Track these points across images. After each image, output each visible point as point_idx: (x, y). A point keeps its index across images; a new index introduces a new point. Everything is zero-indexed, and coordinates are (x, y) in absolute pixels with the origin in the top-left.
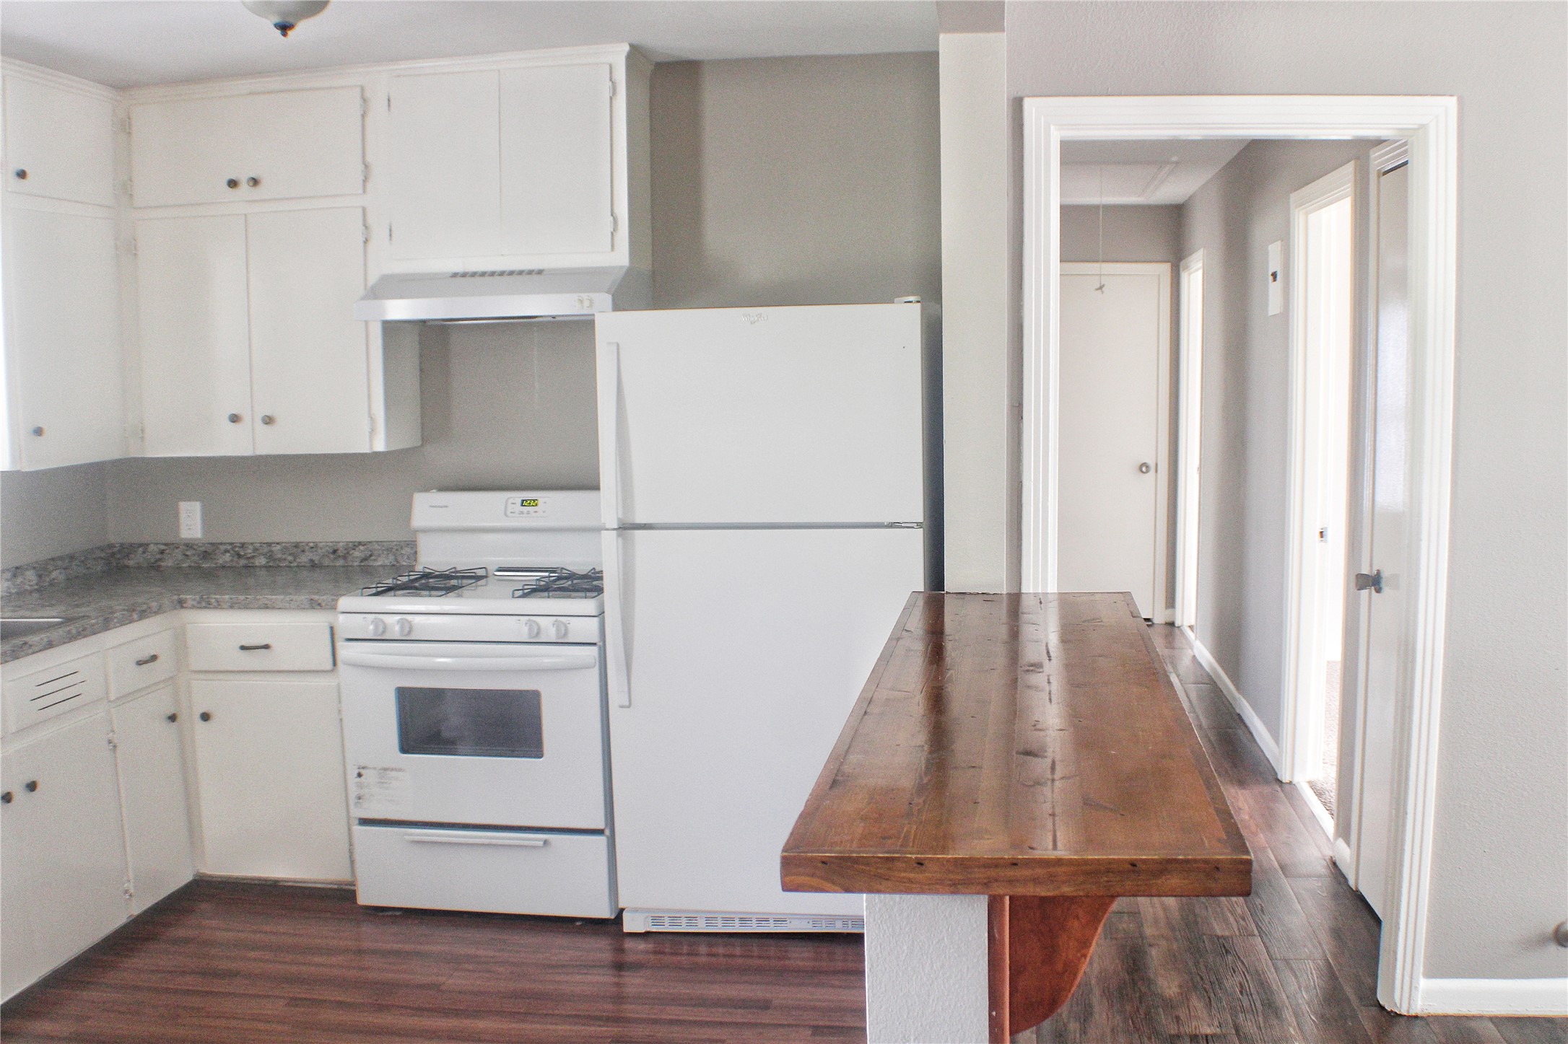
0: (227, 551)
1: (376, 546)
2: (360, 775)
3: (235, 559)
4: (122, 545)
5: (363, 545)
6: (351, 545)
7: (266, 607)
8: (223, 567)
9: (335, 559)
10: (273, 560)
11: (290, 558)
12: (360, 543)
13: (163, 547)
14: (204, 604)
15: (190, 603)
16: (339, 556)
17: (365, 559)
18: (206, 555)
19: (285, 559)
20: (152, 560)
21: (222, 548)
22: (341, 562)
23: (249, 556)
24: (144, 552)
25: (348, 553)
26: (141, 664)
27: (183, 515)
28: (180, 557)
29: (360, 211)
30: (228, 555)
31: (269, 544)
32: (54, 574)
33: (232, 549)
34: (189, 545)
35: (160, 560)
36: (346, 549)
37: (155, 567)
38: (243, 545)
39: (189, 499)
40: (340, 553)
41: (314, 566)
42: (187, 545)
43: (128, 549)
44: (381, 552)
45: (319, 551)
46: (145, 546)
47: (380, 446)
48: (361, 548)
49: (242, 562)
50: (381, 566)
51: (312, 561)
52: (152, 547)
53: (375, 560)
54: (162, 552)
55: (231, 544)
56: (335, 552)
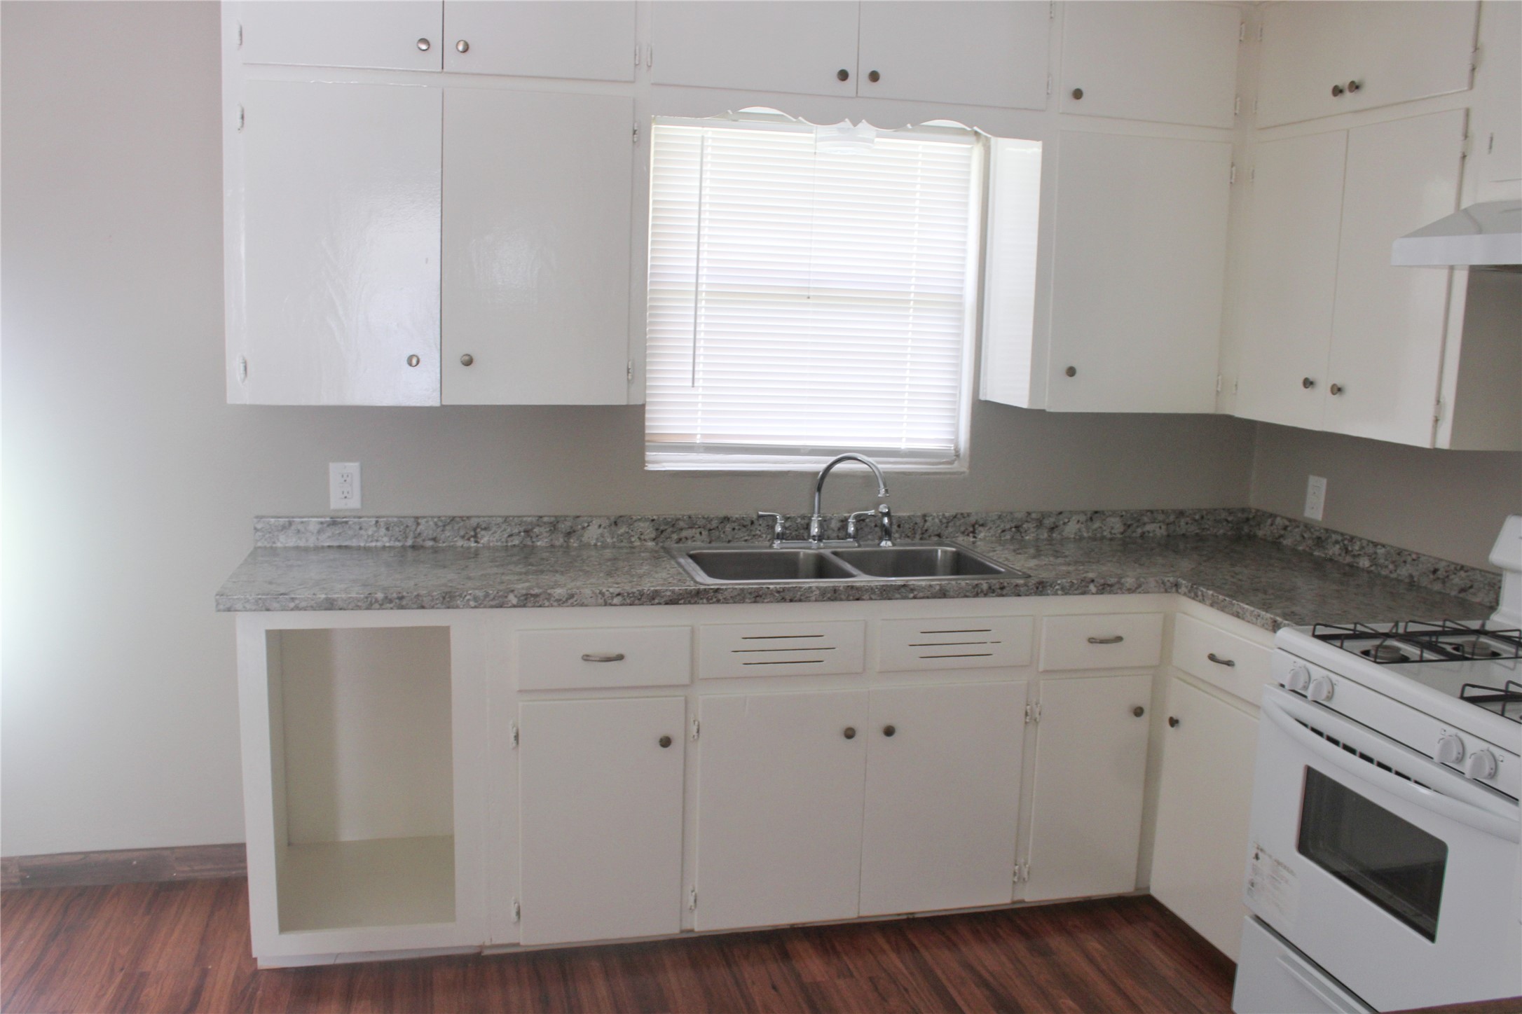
0: (1337, 542)
1: (1478, 577)
2: (1257, 857)
3: (1343, 554)
4: (1258, 510)
5: (1466, 571)
6: (1452, 567)
7: (1237, 615)
8: (1331, 560)
9: (1435, 580)
10: (1376, 565)
11: (1391, 567)
12: (1462, 568)
13: (1287, 523)
14: (1192, 594)
15: (1183, 589)
16: (1438, 578)
17: (1463, 590)
18: (1319, 542)
19: (1386, 567)
20: (1277, 535)
21: (1334, 537)
22: (1437, 587)
23: (1356, 553)
24: (1272, 525)
25: (1448, 577)
26: (1092, 642)
27: (1310, 490)
28: (1298, 538)
29: (1461, 114)
30: (1338, 546)
31: (1375, 545)
32: (1148, 528)
33: (1343, 540)
34: (1308, 526)
35: (1281, 536)
36: (1446, 572)
37: (1276, 544)
38: (1352, 539)
39: (1320, 474)
40: (1441, 574)
41: (1412, 584)
42: (1306, 526)
43: (1259, 517)
44: (1482, 586)
45: (1420, 566)
46: (1273, 516)
47: (1444, 442)
48: (1462, 574)
49: (1348, 559)
50: (1480, 604)
51: (1411, 576)
52: (1278, 520)
53: (1474, 594)
54: (1285, 528)
55: (1342, 534)
56: (1435, 571)
